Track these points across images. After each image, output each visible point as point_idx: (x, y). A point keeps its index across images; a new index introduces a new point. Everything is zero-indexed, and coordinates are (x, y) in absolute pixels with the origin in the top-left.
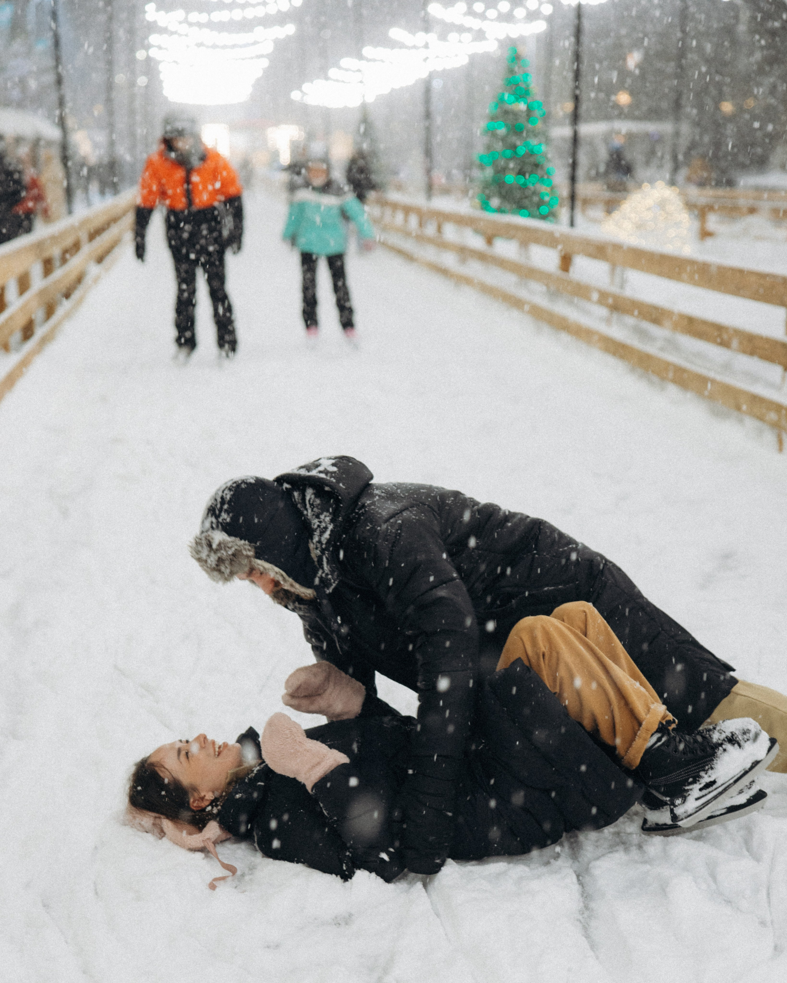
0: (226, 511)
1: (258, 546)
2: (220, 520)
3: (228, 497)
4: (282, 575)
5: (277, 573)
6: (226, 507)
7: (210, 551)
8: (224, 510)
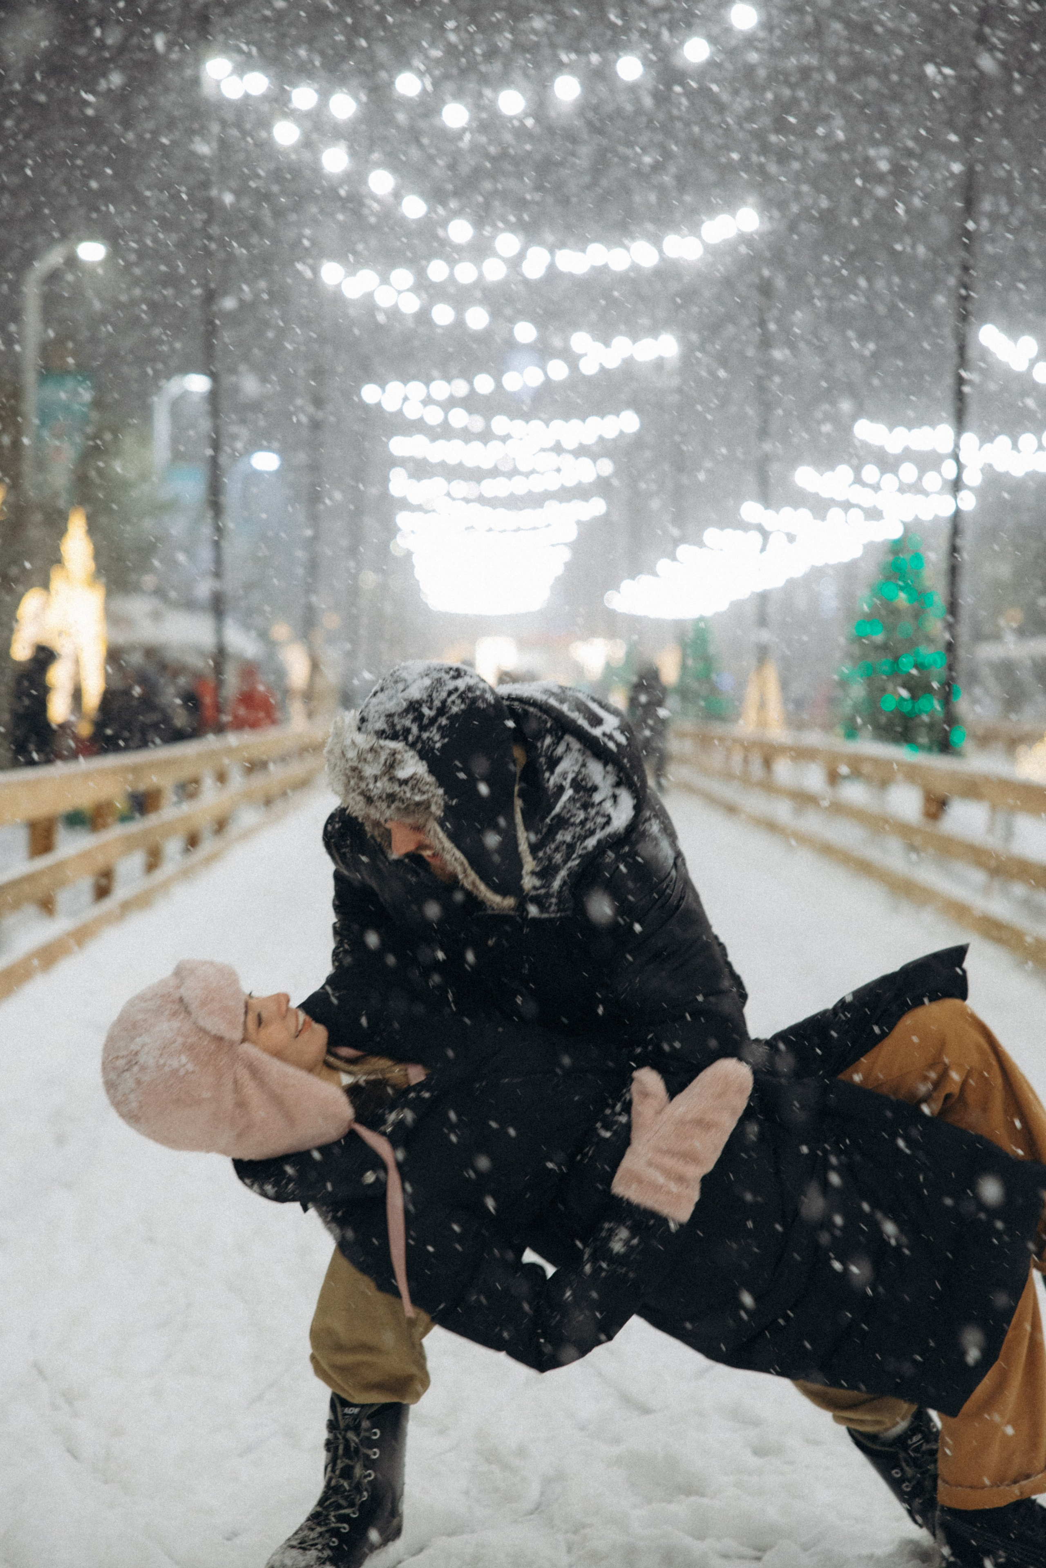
0: (440, 728)
1: (452, 806)
2: (425, 735)
3: (455, 709)
4: (462, 864)
5: (456, 859)
6: (444, 721)
7: (384, 774)
8: (437, 725)
